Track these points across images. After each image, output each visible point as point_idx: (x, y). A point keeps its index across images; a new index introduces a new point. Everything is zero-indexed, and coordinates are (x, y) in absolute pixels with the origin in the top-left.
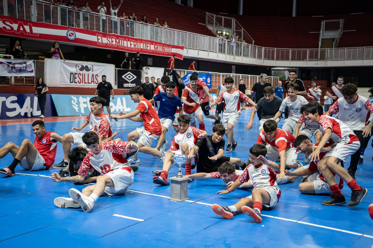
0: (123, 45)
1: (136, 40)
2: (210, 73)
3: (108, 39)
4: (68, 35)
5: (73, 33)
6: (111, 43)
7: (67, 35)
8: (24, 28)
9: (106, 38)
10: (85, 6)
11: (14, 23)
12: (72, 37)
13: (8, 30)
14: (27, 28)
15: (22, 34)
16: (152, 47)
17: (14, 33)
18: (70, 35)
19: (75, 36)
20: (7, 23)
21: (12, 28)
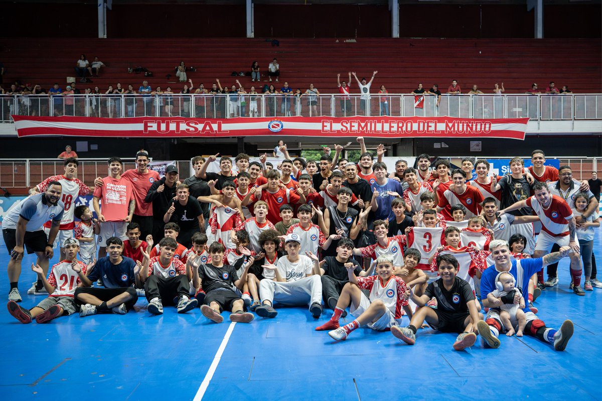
0: (373, 129)
1: (405, 120)
2: (555, 158)
3: (344, 124)
4: (271, 127)
5: (279, 123)
6: (349, 129)
7: (269, 127)
8: (211, 127)
9: (340, 124)
10: (309, 88)
11: (200, 123)
12: (277, 129)
13: (192, 131)
14: (215, 127)
15: (208, 133)
16: (441, 127)
17: (198, 134)
18: (273, 127)
19: (282, 127)
20: (191, 125)
21: (196, 129)
